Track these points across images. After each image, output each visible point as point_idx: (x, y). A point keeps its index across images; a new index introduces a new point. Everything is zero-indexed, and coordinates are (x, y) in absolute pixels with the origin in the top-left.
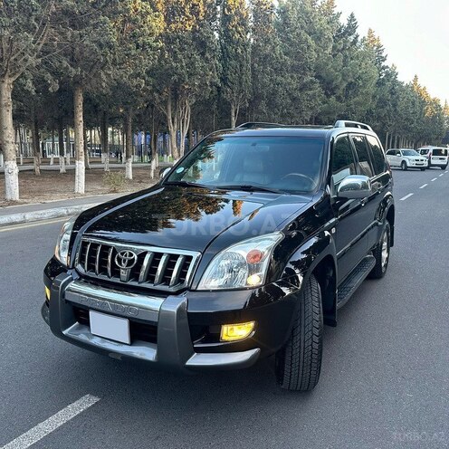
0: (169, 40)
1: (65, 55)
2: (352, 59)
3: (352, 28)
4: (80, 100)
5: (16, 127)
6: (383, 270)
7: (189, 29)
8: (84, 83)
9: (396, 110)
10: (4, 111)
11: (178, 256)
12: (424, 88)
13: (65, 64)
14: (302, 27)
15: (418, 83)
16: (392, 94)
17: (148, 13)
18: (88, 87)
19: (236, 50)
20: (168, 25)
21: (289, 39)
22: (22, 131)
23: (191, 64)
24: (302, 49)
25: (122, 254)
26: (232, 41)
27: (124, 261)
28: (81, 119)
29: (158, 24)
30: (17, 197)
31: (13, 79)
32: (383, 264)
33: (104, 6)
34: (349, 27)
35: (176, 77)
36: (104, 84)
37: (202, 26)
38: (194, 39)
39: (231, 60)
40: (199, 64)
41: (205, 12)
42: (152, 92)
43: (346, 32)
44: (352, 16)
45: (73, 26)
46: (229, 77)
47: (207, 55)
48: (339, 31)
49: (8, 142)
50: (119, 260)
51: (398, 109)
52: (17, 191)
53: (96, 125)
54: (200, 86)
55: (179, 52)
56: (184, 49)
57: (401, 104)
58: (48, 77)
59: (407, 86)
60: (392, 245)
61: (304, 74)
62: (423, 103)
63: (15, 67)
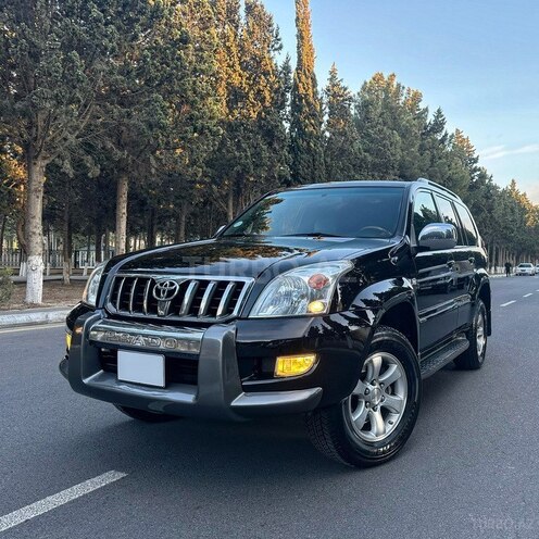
0: (231, 128)
1: (111, 136)
2: (440, 158)
3: (439, 125)
4: (124, 190)
5: (46, 232)
6: (480, 360)
7: (254, 115)
8: (130, 169)
9: (492, 217)
10: (33, 197)
11: (228, 282)
12: (524, 195)
13: (109, 145)
14: (385, 124)
15: (516, 188)
16: (488, 198)
17: (208, 95)
18: (136, 174)
19: (308, 143)
20: (231, 111)
21: (369, 135)
22: (52, 236)
23: (257, 154)
24: (384, 146)
25: (161, 285)
26: (304, 133)
27: (164, 291)
28: (125, 211)
29: (219, 109)
30: (39, 299)
31: (47, 162)
32: (479, 353)
33: (158, 85)
34: (436, 123)
35: (238, 168)
36: (153, 171)
37: (268, 113)
38: (260, 127)
39: (302, 153)
40: (265, 154)
41: (272, 98)
42: (210, 184)
43: (432, 129)
44: (439, 111)
45: (122, 104)
46: (301, 172)
47: (276, 145)
48: (425, 129)
49: (34, 233)
50: (158, 291)
51: (496, 216)
52: (41, 292)
53: (142, 228)
54: (266, 179)
55: (242, 141)
56: (249, 138)
57: (498, 212)
58: (88, 160)
59: (504, 191)
60: (489, 335)
61: (386, 172)
62: (523, 210)
63: (50, 148)
